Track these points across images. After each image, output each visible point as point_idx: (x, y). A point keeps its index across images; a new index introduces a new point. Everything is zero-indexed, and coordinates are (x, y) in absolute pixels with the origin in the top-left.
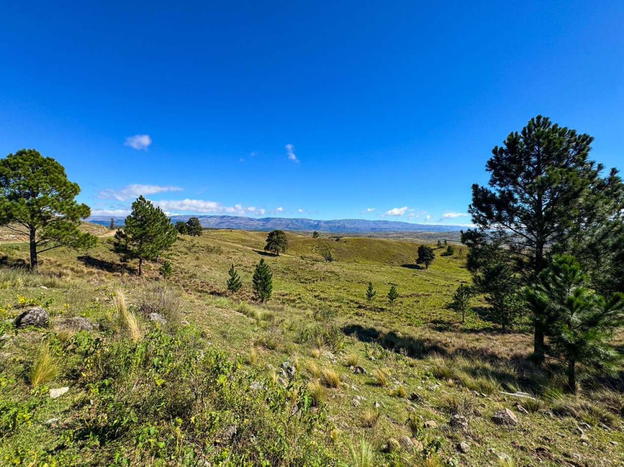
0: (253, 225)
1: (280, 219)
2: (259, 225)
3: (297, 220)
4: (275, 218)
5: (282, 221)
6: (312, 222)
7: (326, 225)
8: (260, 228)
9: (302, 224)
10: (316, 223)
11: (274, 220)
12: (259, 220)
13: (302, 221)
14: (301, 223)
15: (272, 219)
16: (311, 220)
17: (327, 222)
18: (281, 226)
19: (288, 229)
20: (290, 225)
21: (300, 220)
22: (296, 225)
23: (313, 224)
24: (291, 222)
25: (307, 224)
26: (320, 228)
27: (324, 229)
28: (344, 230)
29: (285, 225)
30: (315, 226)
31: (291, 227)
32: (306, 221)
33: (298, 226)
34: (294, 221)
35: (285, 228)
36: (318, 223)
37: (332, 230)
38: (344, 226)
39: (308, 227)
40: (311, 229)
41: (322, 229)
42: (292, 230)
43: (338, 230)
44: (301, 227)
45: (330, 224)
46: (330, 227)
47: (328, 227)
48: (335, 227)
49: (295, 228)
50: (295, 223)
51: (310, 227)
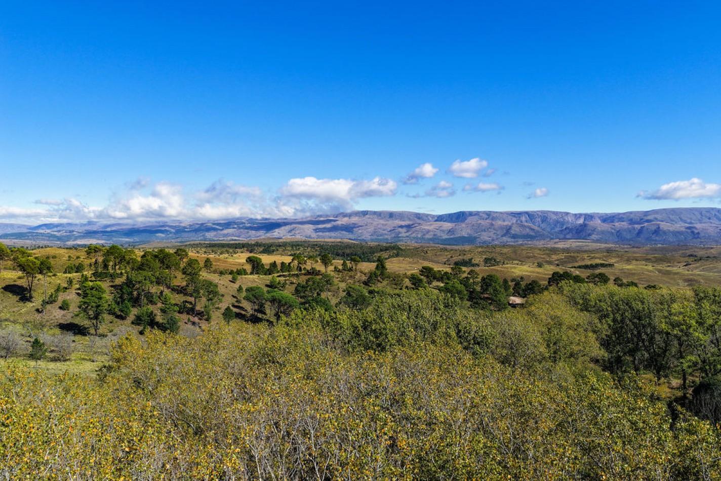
0: (428, 231)
1: (489, 214)
2: (443, 231)
3: (530, 215)
4: (477, 214)
5: (493, 219)
6: (570, 219)
7: (606, 227)
8: (445, 237)
9: (543, 225)
10: (581, 221)
11: (476, 217)
12: (440, 218)
13: (544, 217)
14: (543, 221)
15: (471, 214)
16: (567, 214)
17: (608, 219)
18: (492, 230)
19: (509, 240)
20: (513, 228)
21: (538, 215)
22: (528, 230)
23: (573, 225)
24: (517, 221)
25: (556, 225)
26: (589, 235)
27: (600, 236)
28: (657, 238)
29: (501, 228)
30: (577, 230)
31: (517, 233)
32: (554, 217)
33: (534, 230)
34: (523, 219)
35: (502, 236)
36: (587, 222)
37: (623, 239)
38: (657, 227)
39: (558, 233)
40: (568, 236)
41: (594, 237)
42: (519, 240)
43: (639, 237)
44: (541, 233)
45: (617, 224)
46: (618, 231)
47: (613, 231)
48: (630, 231)
49: (527, 235)
50: (526, 224)
51: (566, 232)
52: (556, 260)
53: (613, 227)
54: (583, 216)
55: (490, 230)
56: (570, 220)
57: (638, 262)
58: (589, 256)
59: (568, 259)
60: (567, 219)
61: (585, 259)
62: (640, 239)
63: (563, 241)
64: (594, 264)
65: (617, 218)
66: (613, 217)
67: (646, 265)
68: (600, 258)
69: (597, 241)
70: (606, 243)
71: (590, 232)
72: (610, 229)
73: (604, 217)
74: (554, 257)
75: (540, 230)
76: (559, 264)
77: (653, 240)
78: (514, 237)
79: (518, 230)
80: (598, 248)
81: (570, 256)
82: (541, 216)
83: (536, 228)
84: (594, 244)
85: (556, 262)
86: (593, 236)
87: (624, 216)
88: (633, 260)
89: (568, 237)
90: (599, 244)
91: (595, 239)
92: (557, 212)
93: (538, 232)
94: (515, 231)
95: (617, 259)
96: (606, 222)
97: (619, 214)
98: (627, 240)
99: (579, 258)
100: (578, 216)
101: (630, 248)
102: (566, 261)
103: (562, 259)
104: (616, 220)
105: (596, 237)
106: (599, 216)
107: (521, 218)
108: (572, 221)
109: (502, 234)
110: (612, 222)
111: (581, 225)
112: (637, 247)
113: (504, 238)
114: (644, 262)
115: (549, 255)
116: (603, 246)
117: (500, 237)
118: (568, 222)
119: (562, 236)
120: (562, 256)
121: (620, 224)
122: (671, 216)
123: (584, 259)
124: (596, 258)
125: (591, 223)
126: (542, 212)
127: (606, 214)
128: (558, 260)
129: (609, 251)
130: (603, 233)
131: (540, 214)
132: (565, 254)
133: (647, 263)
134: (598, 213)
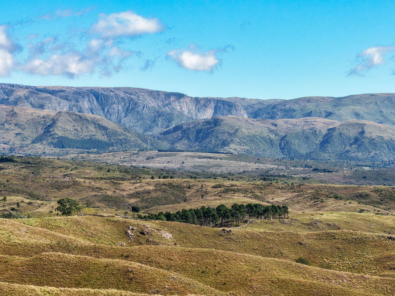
3: (101, 97)
5: (16, 102)
6: (185, 108)
7: (259, 127)
13: (130, 101)
16: (179, 97)
17: (264, 111)
18: (13, 127)
19: (49, 150)
20: (59, 124)
21: (117, 96)
22: (92, 128)
23: (191, 121)
24: (71, 108)
25: (155, 121)
26: (225, 143)
27: (246, 148)
28: (360, 154)
29: (35, 123)
30: (199, 132)
31: (67, 135)
32: (152, 103)
33: (105, 129)
34: (85, 104)
35: (33, 142)
36: (220, 117)
37: (292, 155)
38: (360, 130)
39: (159, 138)
40: (178, 146)
41: (233, 148)
42: (71, 150)
43: (324, 151)
44: (122, 137)
45: (280, 122)
46: (283, 138)
47: (272, 136)
48: (307, 138)
49: (90, 139)
50: (89, 115)
51: (175, 135)
52: (131, 196)
53: (273, 128)
54: (213, 105)
55: (7, 126)
56: (186, 111)
57: (341, 203)
58: (220, 186)
59: (164, 191)
60: (178, 108)
61: (206, 193)
62: (326, 155)
63: (166, 156)
64: (229, 207)
65: (282, 110)
66: (274, 107)
67: (361, 211)
68: (245, 191)
69: (240, 157)
70: (258, 161)
71: (225, 137)
72: (266, 133)
73: (256, 107)
74: (128, 187)
75: (120, 130)
76: (140, 205)
77: (352, 158)
78: (62, 143)
79: (69, 127)
80: (242, 170)
81: (170, 185)
82: (123, 99)
83: (111, 125)
84: (233, 163)
85: (132, 201)
86: (232, 146)
87: (296, 107)
88: (328, 197)
89: (179, 148)
90: (243, 163)
91: (236, 153)
92: (158, 93)
93: (115, 133)
94: (65, 130)
95: (290, 195)
96: (258, 118)
97: (285, 102)
98: (302, 156)
99: (192, 191)
100: (202, 103)
101: (310, 172)
102: (157, 198)
103: (149, 192)
104: (279, 113)
105: (239, 148)
106: (246, 104)
107: (80, 103)
108: (189, 112)
109: (35, 136)
110: (272, 118)
111: (207, 122)
112: (324, 171)
113: (38, 145)
114: (354, 204)
115: (115, 182)
116: (252, 166)
117: (29, 142)
118: (181, 114)
119: (165, 145)
120: (148, 184)
121: (286, 123)
122: (384, 110)
123: (203, 194)
124: (235, 191)
125: (228, 119)
126: (127, 90)
127: (260, 102)
128: (136, 195)
129: (266, 176)
130: (252, 140)
131: (122, 95)
132: (156, 180)
133: (363, 207)
134: (243, 99)
